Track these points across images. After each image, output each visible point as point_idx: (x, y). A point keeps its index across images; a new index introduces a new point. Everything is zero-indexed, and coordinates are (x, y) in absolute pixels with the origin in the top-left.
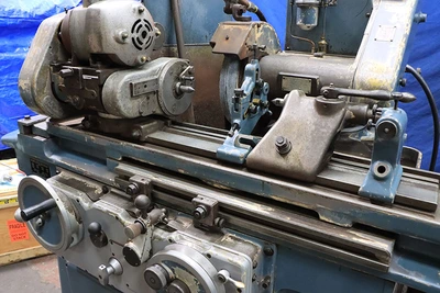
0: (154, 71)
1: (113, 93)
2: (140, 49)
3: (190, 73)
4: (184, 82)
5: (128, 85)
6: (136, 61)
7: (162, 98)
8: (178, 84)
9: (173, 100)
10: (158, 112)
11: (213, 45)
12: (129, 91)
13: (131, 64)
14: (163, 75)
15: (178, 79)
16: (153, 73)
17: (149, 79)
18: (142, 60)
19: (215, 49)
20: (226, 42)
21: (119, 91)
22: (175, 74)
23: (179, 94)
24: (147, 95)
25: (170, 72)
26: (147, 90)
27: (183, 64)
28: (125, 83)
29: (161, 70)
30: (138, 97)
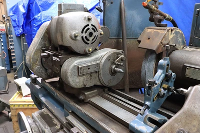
0: (97, 58)
1: (66, 72)
2: (88, 44)
3: (122, 60)
4: (118, 66)
5: (76, 68)
6: (85, 51)
7: (102, 76)
8: (114, 66)
9: (109, 77)
10: (99, 84)
11: (139, 42)
12: (77, 72)
13: (82, 52)
14: (103, 61)
15: (113, 63)
16: (96, 59)
17: (93, 63)
18: (89, 51)
19: (141, 45)
20: (148, 41)
21: (69, 71)
22: (112, 59)
23: (114, 73)
24: (91, 74)
25: (108, 59)
26: (90, 71)
27: (118, 54)
28: (75, 66)
29: (102, 57)
30: (84, 75)
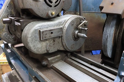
0: (60, 23)
1: (26, 37)
2: (51, 6)
3: (85, 25)
4: (80, 31)
5: (38, 32)
6: (48, 14)
7: (65, 41)
8: (77, 32)
9: (72, 42)
10: (62, 49)
12: (38, 36)
13: (44, 16)
14: (67, 25)
15: (77, 28)
16: (60, 24)
17: (56, 28)
18: (52, 14)
19: (103, 11)
20: (111, 6)
21: (30, 36)
22: (75, 25)
23: (76, 38)
24: (54, 39)
25: (72, 23)
26: (53, 35)
27: (81, 19)
28: (36, 30)
29: (66, 22)
30: (46, 40)
